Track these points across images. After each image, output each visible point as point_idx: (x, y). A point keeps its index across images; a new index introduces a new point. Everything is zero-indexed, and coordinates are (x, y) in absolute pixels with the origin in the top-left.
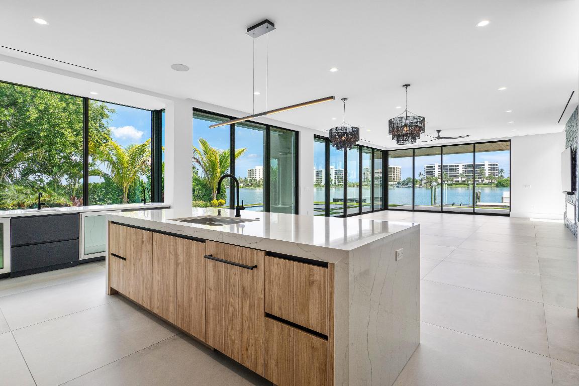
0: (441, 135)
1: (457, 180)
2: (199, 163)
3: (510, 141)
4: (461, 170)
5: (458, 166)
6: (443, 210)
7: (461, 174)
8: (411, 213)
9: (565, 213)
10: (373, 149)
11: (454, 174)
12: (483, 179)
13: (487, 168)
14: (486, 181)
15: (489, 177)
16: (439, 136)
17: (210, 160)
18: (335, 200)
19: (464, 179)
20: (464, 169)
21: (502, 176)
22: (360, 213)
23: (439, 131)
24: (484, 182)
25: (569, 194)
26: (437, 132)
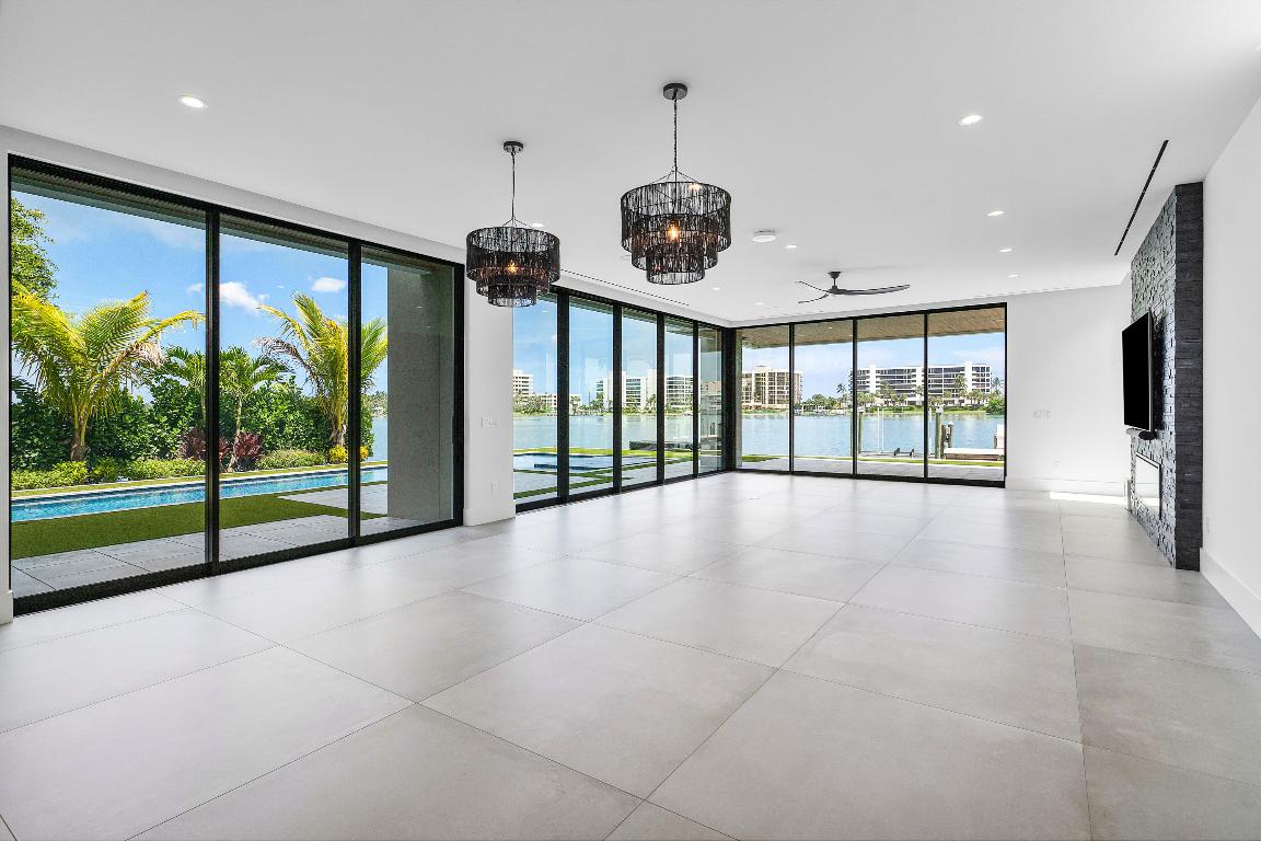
0: (841, 283)
1: (912, 399)
2: (296, 354)
3: (1004, 305)
4: (919, 380)
5: (914, 370)
6: (859, 472)
8: (786, 478)
9: (1131, 482)
10: (696, 324)
11: (906, 387)
12: (961, 398)
13: (969, 375)
14: (967, 402)
15: (974, 395)
16: (835, 287)
17: (324, 349)
18: (634, 446)
21: (997, 391)
22: (660, 481)
23: (835, 275)
24: (963, 405)
25: (1144, 436)
26: (829, 276)
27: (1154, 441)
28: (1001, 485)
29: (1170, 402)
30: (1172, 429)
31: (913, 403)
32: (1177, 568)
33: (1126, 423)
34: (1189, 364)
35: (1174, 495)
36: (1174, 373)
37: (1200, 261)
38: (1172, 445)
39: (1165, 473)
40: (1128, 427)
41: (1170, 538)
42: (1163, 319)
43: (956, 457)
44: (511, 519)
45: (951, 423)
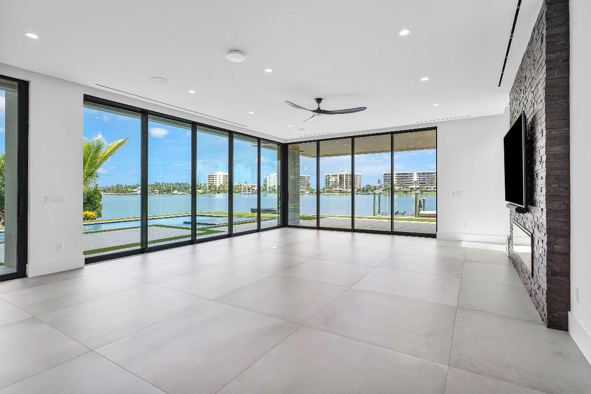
0: (323, 107)
1: (412, 187)
4: (415, 178)
5: (413, 174)
7: (416, 182)
10: (260, 140)
11: (409, 181)
16: (319, 108)
19: (418, 186)
20: (418, 177)
23: (319, 100)
25: (519, 210)
26: (315, 101)
27: (528, 215)
28: (434, 236)
29: (541, 183)
30: (543, 205)
31: (412, 189)
32: (549, 327)
33: (506, 200)
34: (558, 149)
35: (545, 263)
36: (544, 158)
37: (567, 60)
38: (543, 220)
39: (536, 242)
40: (508, 202)
41: (543, 298)
42: (534, 119)
43: (425, 216)
44: (82, 268)
45: (424, 198)
